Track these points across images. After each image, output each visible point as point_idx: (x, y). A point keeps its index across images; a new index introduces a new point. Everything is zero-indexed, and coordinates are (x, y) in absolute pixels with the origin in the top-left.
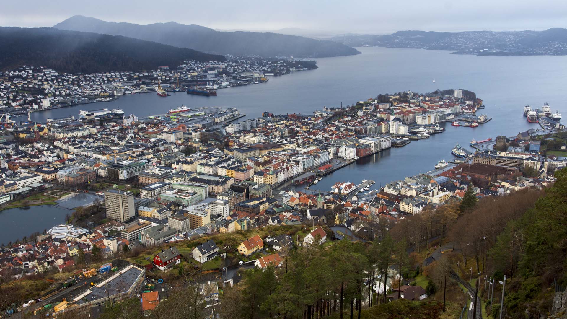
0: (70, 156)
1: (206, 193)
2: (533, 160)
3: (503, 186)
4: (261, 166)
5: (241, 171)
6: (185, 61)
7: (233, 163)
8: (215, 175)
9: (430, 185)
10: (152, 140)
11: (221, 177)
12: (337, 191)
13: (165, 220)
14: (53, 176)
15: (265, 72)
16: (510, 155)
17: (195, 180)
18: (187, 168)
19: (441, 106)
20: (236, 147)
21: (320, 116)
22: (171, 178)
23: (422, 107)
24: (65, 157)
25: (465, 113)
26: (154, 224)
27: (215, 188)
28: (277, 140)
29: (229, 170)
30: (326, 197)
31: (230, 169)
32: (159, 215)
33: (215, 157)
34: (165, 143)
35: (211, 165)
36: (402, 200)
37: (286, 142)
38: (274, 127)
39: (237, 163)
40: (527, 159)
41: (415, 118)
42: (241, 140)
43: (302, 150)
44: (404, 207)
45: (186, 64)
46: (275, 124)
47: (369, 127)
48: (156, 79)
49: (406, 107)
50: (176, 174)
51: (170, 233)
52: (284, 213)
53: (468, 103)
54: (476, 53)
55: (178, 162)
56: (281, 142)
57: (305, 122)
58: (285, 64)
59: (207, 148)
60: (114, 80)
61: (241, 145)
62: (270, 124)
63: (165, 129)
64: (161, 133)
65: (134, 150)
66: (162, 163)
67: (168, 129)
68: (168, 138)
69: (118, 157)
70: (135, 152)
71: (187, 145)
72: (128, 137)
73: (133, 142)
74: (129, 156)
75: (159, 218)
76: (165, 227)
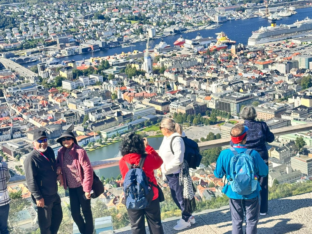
0: (180, 88)
10: (264, 71)
13: (287, 160)
14: (165, 108)
22: (289, 114)
24: (175, 89)
32: (278, 154)
34: (278, 75)
50: (293, 109)
51: (294, 174)
55: (296, 96)
63: (277, 59)
64: (273, 63)
65: (245, 82)
66: (277, 97)
67: (281, 58)
68: (282, 68)
69: (229, 89)
70: (246, 84)
71: (304, 77)
72: (237, 67)
73: (243, 73)
74: (240, 88)
75: (278, 158)
76: (287, 169)
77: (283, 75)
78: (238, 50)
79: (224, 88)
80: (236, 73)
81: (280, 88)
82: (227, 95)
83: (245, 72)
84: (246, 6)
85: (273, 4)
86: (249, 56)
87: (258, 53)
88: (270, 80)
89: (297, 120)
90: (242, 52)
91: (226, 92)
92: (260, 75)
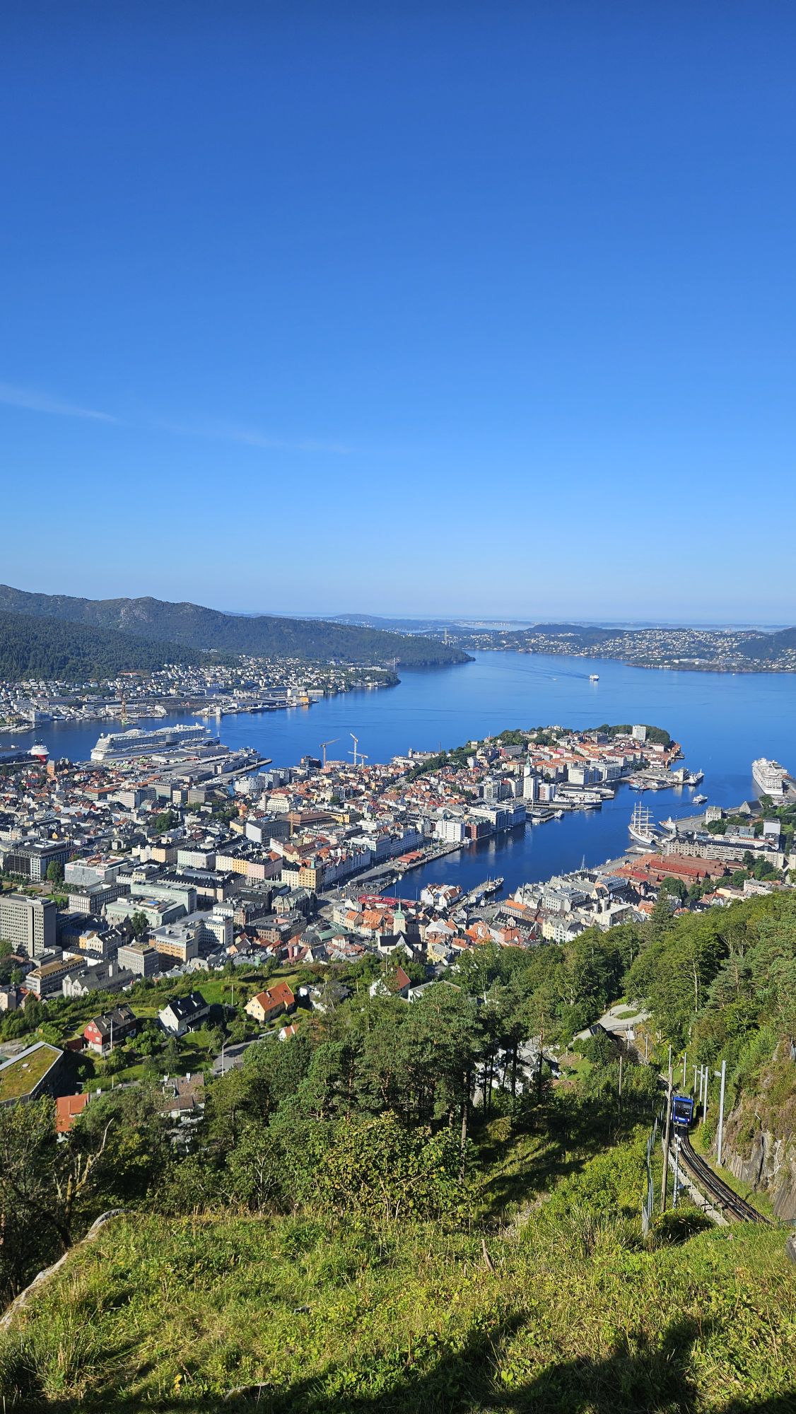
1: (191, 902)
2: (770, 850)
3: (722, 896)
4: (295, 853)
5: (259, 862)
6: (166, 665)
7: (244, 848)
9: (595, 892)
10: (98, 804)
11: (221, 873)
12: (430, 900)
13: (111, 952)
15: (309, 686)
16: (733, 840)
17: (173, 877)
18: (160, 855)
19: (611, 753)
20: (252, 818)
21: (402, 766)
22: (130, 874)
23: (578, 753)
25: (651, 767)
26: (92, 962)
27: (210, 892)
28: (325, 806)
29: (239, 860)
30: (413, 911)
31: (239, 857)
32: (101, 943)
33: (213, 835)
34: (121, 810)
35: (205, 851)
36: (546, 918)
37: (342, 811)
38: (320, 784)
39: (253, 848)
40: (759, 849)
41: (566, 771)
42: (261, 805)
43: (369, 826)
44: (548, 931)
45: (170, 670)
46: (324, 777)
47: (489, 786)
48: (112, 694)
49: (552, 753)
50: (137, 866)
51: (120, 977)
52: (334, 942)
53: (655, 747)
54: (666, 664)
55: (144, 844)
56: (332, 811)
57: (375, 775)
58: (343, 675)
59: (199, 820)
60: (35, 695)
61: (259, 814)
62: (314, 779)
63: (123, 785)
64: (116, 790)
65: (63, 821)
66: (115, 846)
67: (130, 784)
68: (128, 799)
69: (32, 833)
70: (65, 824)
71: (162, 814)
72: (53, 796)
73: (62, 807)
74: (53, 831)
75: (101, 950)
76: (111, 968)
77: (129, 810)
78: (58, 768)
79: (25, 832)
80: (50, 807)
81: (121, 831)
82: (26, 844)
83: (67, 805)
84: (85, 700)
85: (130, 699)
86: (77, 778)
87: (94, 774)
88: (107, 819)
89: (140, 883)
90: (66, 771)
91: (26, 838)
92: (92, 809)
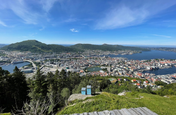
1: (121, 70)
4: (131, 68)
7: (126, 66)
8: (123, 67)
9: (169, 78)
12: (146, 74)
13: (115, 73)
14: (100, 64)
19: (172, 62)
21: (142, 61)
24: (102, 62)
33: (123, 65)
36: (162, 79)
37: (136, 64)
38: (133, 62)
41: (165, 64)
42: (128, 63)
43: (139, 66)
45: (119, 51)
47: (153, 64)
49: (162, 62)
52: (135, 76)
55: (117, 65)
60: (109, 52)
67: (116, 60)
71: (119, 63)
72: (110, 60)
84: (112, 53)
88: (114, 62)
89: (117, 68)
91: (108, 63)
